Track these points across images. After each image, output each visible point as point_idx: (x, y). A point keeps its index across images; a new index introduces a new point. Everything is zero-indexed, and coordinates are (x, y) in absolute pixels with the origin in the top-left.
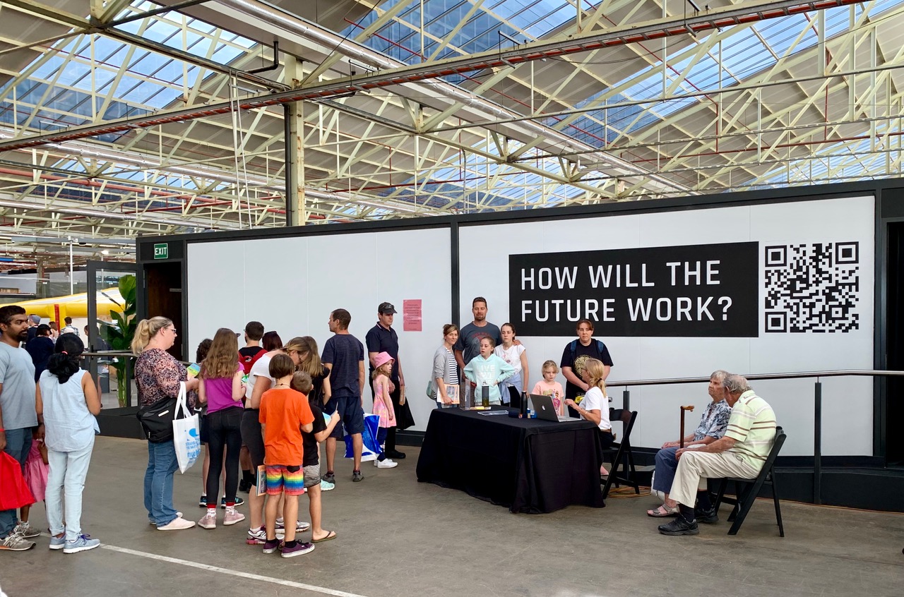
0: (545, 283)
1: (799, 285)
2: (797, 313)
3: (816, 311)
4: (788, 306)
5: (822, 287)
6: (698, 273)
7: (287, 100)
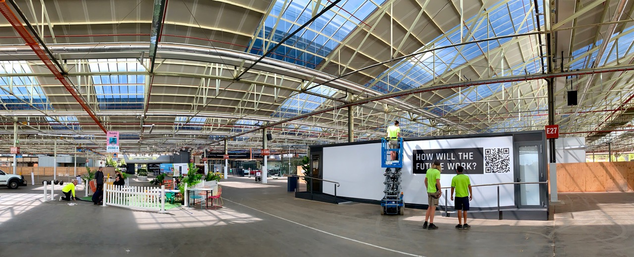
0: (423, 158)
1: (494, 160)
2: (494, 167)
3: (499, 167)
4: (491, 166)
5: (500, 160)
6: (467, 156)
7: (349, 105)
